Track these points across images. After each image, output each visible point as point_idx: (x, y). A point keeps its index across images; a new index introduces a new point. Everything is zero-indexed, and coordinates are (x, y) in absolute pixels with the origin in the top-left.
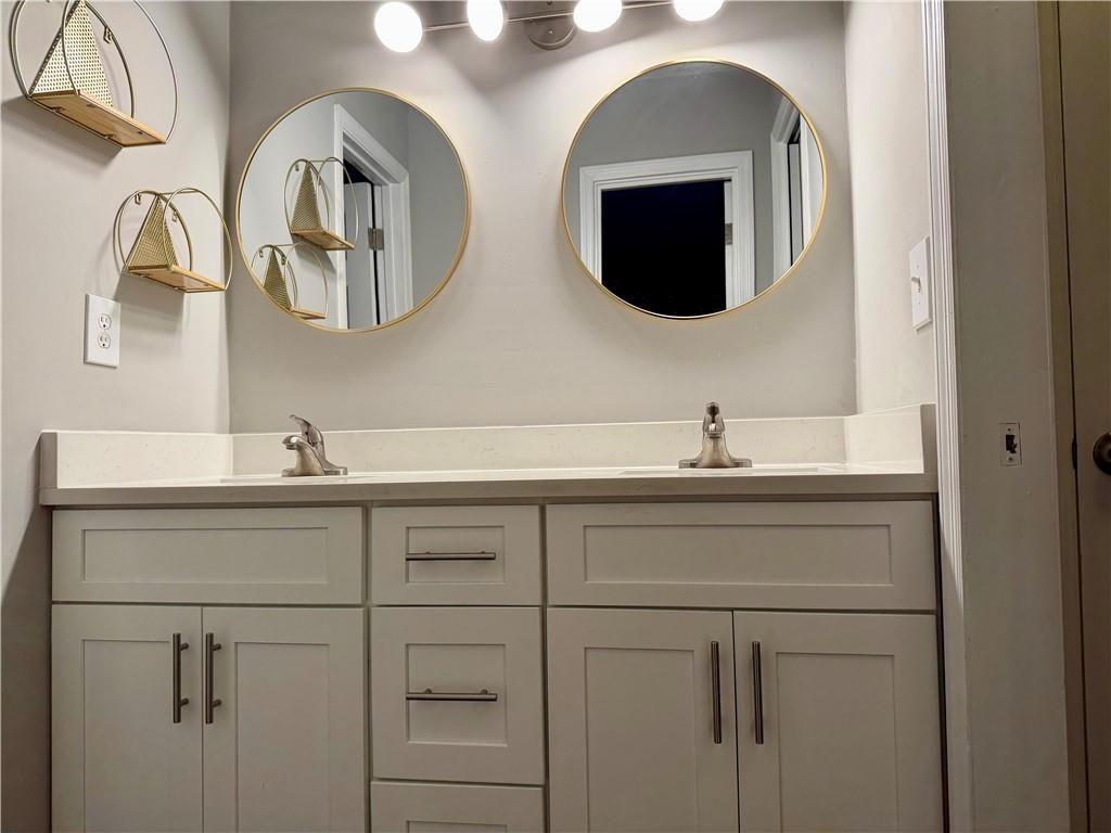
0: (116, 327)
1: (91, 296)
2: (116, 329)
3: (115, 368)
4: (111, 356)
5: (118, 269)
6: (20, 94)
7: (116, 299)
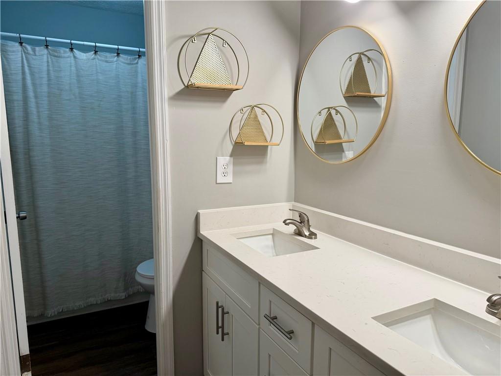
0: (231, 167)
1: (218, 158)
2: (231, 168)
3: (231, 183)
4: (229, 179)
5: (232, 143)
6: (183, 87)
7: (231, 156)
